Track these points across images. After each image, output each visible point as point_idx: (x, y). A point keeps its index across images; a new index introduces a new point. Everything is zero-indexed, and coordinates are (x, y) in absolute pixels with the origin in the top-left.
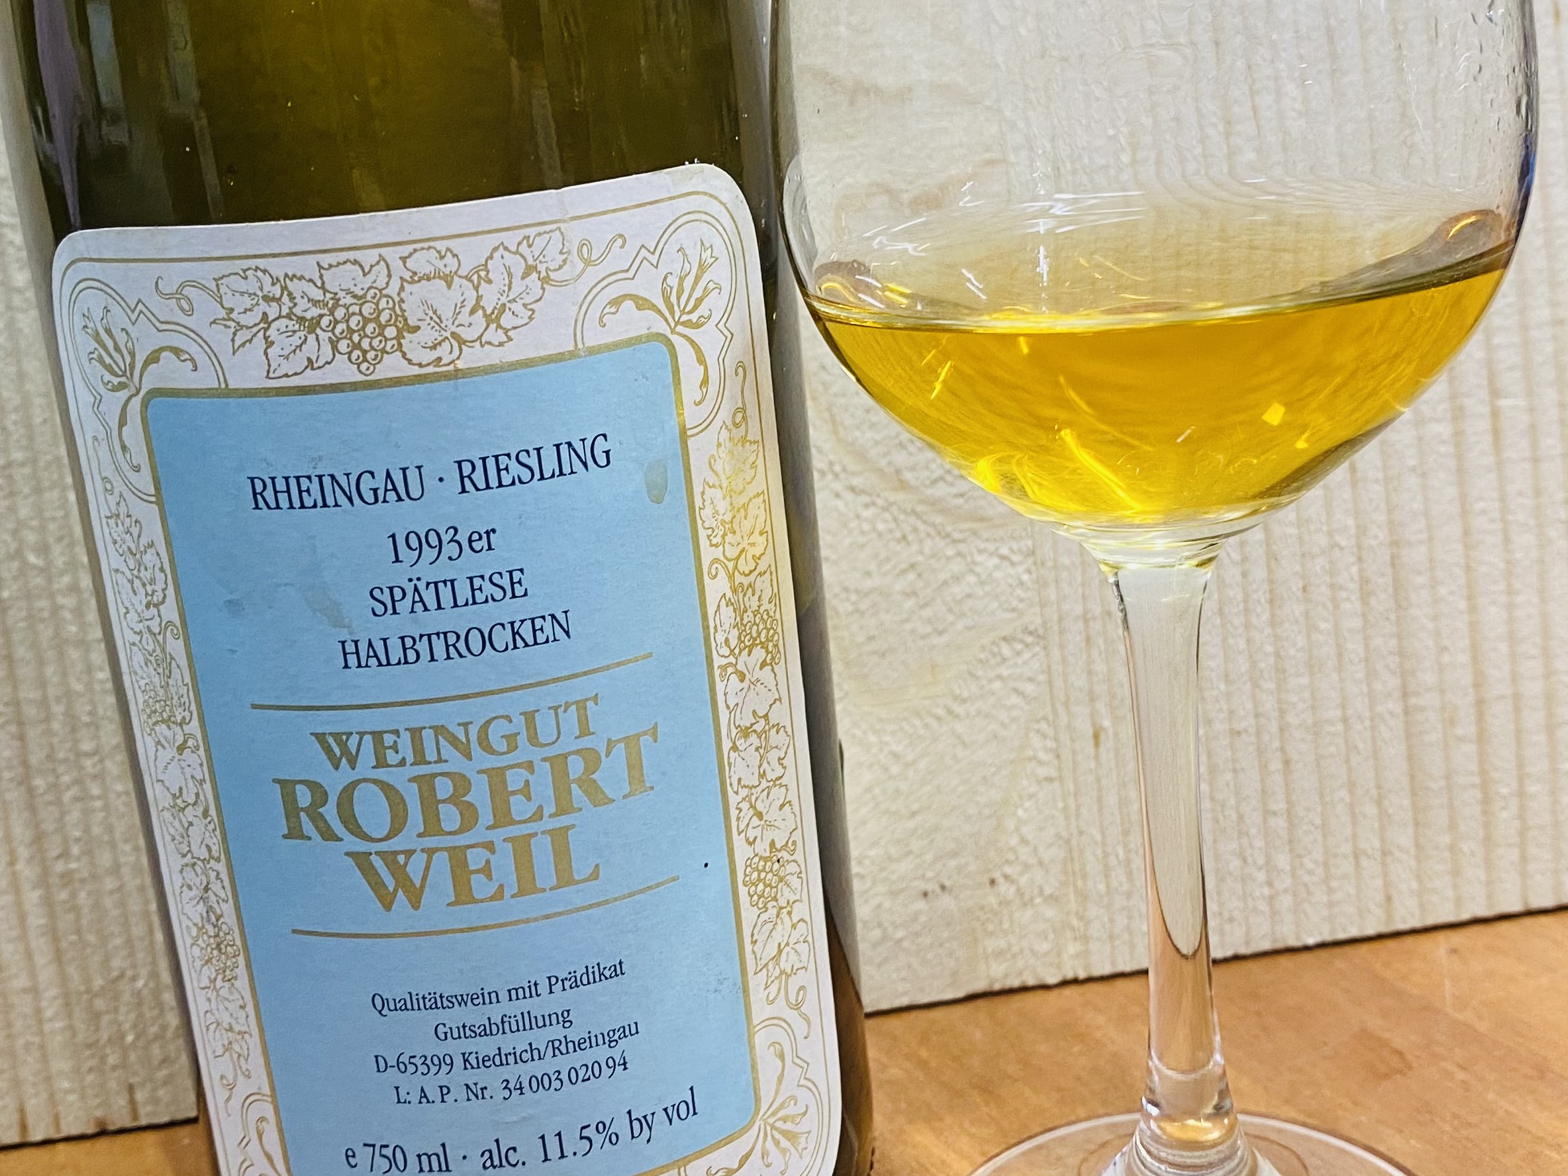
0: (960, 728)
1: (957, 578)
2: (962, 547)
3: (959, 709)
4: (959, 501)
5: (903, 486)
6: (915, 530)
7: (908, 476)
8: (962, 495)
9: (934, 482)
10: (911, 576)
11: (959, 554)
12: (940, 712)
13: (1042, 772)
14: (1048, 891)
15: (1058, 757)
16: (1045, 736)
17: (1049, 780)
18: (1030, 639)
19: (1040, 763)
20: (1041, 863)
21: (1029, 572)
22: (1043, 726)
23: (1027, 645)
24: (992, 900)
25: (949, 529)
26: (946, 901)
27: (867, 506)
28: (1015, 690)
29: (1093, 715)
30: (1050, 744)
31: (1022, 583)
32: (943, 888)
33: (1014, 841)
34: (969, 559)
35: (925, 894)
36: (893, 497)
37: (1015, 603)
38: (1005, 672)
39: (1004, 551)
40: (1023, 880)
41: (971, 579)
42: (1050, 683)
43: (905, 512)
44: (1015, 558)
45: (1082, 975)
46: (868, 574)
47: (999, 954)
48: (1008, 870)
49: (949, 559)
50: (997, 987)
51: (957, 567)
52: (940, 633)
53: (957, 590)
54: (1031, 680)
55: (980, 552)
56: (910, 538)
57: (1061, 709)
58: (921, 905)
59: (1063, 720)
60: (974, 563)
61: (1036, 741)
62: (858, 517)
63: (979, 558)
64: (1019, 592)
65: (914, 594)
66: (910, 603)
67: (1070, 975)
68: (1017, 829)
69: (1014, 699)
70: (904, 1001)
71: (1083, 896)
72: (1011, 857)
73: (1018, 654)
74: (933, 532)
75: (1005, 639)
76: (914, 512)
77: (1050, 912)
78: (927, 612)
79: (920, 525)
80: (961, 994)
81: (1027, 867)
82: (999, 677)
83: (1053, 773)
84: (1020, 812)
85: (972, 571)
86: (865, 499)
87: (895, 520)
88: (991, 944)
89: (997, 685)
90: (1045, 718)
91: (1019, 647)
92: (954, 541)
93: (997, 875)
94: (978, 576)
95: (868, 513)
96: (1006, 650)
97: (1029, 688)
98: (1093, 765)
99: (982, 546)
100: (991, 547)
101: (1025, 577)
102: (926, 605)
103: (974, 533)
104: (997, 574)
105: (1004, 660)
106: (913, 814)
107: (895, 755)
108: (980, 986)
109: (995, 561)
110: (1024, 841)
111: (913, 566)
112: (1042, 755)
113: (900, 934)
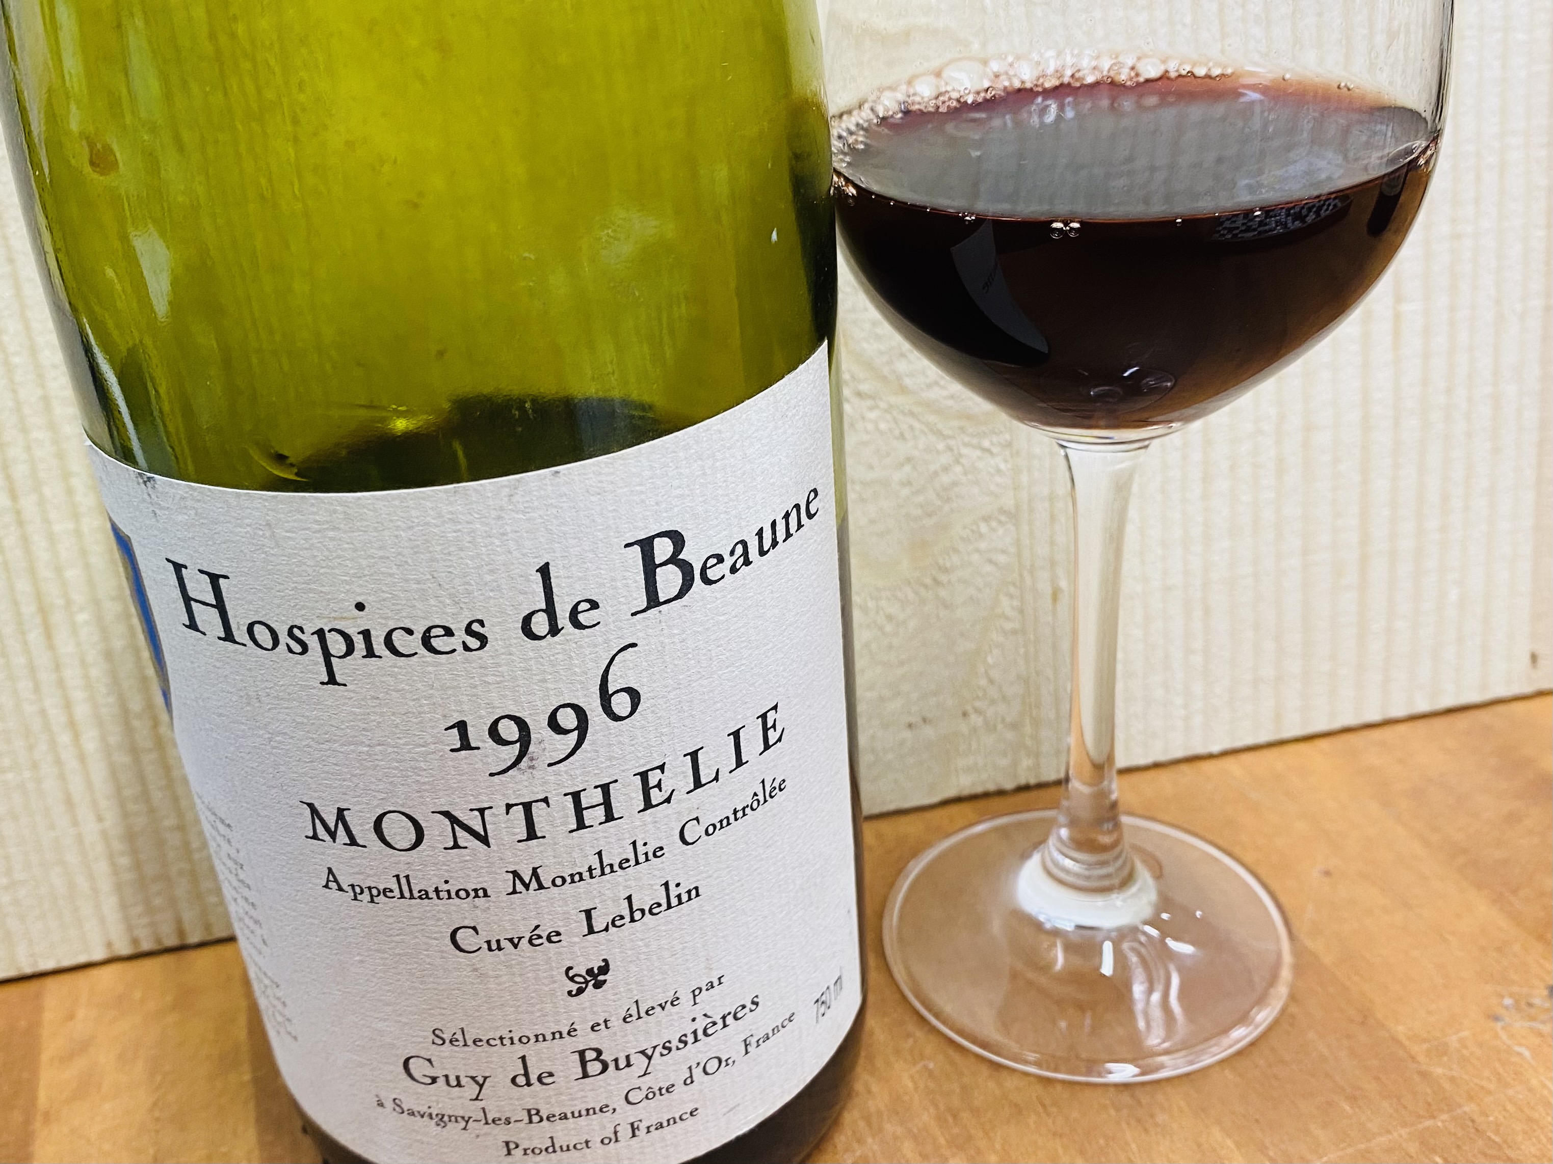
0: (943, 593)
1: (946, 469)
2: (952, 442)
3: (943, 578)
4: (950, 403)
5: (903, 390)
6: (912, 428)
7: (908, 382)
8: (952, 397)
9: (929, 386)
10: (907, 468)
11: (949, 449)
12: (928, 581)
13: (1008, 626)
14: (1008, 719)
15: (1021, 611)
16: (1011, 597)
17: (1014, 632)
18: (1003, 518)
19: (1007, 618)
20: (1004, 698)
21: (1006, 461)
22: (1012, 589)
23: (1000, 522)
24: (964, 728)
25: (940, 426)
26: (929, 732)
27: (871, 409)
28: (990, 561)
29: (1054, 580)
30: (1016, 603)
31: (999, 471)
32: (924, 720)
33: (983, 682)
34: (956, 451)
35: (910, 726)
36: (893, 399)
37: (992, 488)
38: (983, 545)
39: (986, 443)
40: (990, 712)
41: (958, 469)
42: (1019, 554)
43: (903, 413)
44: (995, 450)
45: (1033, 781)
46: (871, 467)
47: (969, 770)
48: (978, 704)
49: (938, 452)
50: (966, 792)
51: (945, 459)
52: (929, 515)
53: (945, 479)
54: (1004, 552)
55: (966, 445)
56: (907, 436)
57: (1026, 574)
58: (907, 734)
59: (1028, 581)
60: (960, 455)
61: (1005, 602)
62: (863, 418)
63: (965, 451)
64: (998, 479)
65: (909, 483)
66: (905, 492)
67: (1022, 781)
68: (986, 672)
69: (988, 568)
70: (892, 807)
71: (1037, 723)
72: (980, 694)
73: (994, 530)
74: (926, 430)
75: (986, 519)
76: (912, 414)
77: (1010, 735)
78: (921, 498)
79: (917, 425)
80: (935, 799)
81: (993, 702)
82: (978, 551)
83: (1017, 625)
84: (990, 660)
85: (958, 462)
86: (869, 403)
87: (896, 421)
88: (961, 763)
89: (976, 557)
90: (1014, 584)
91: (994, 524)
92: (945, 437)
93: (969, 708)
94: (963, 466)
95: (872, 415)
96: (984, 528)
97: (1002, 559)
98: (1050, 619)
99: (967, 439)
100: (975, 441)
101: (1003, 466)
102: (918, 492)
103: (962, 429)
104: (981, 465)
105: (981, 536)
106: (902, 663)
107: (890, 618)
108: (951, 793)
109: (978, 453)
110: (991, 681)
111: (909, 460)
112: (1009, 612)
113: (890, 756)
